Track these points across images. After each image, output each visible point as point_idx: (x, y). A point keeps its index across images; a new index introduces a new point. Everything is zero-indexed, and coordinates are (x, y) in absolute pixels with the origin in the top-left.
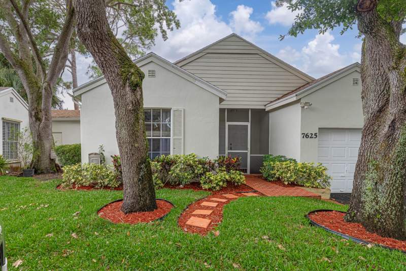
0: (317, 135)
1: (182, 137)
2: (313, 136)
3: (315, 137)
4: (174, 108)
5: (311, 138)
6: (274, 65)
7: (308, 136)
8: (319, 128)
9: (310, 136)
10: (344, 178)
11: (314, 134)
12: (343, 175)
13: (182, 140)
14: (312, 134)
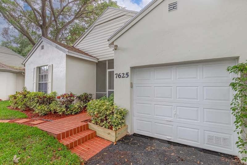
0: (129, 74)
2: (125, 75)
3: (127, 76)
4: (49, 65)
5: (123, 77)
7: (121, 76)
8: (131, 68)
9: (122, 75)
13: (51, 83)
14: (124, 74)
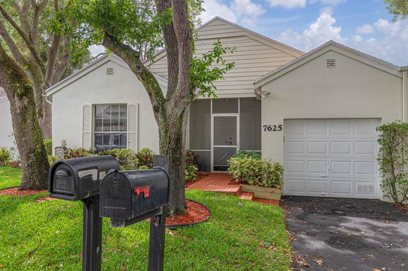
0: (282, 127)
1: (137, 132)
2: (277, 128)
3: (280, 129)
4: (129, 104)
5: (274, 130)
6: (275, 50)
7: (271, 128)
8: (284, 120)
9: (273, 128)
10: (325, 179)
11: (277, 127)
12: (324, 175)
13: (137, 134)
14: (275, 126)
